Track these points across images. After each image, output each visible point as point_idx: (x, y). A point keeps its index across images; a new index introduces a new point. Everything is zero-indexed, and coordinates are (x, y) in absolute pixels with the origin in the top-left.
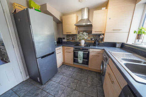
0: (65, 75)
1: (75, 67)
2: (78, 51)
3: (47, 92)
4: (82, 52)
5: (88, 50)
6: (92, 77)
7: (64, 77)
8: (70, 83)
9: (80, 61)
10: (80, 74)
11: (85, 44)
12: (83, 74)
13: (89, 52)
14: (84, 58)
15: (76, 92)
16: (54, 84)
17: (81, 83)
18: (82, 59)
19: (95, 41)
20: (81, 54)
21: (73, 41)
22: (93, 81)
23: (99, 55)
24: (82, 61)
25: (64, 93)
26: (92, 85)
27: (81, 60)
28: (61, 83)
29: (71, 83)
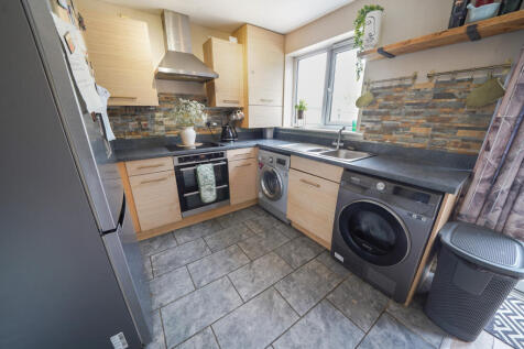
0: (184, 262)
1: (190, 227)
2: (194, 165)
3: (197, 333)
4: (210, 165)
5: (222, 155)
6: (251, 220)
7: (191, 266)
8: (226, 263)
9: (209, 194)
10: (225, 231)
11: (197, 141)
12: (229, 226)
13: (226, 160)
14: (218, 184)
15: (257, 262)
16: (188, 303)
17: (247, 244)
18: (214, 187)
19: (224, 128)
20: (206, 172)
21: (140, 136)
22: (261, 226)
23: (250, 161)
24: (214, 193)
25: (240, 287)
26: (267, 231)
27: (211, 190)
28: (204, 283)
29: (229, 260)
